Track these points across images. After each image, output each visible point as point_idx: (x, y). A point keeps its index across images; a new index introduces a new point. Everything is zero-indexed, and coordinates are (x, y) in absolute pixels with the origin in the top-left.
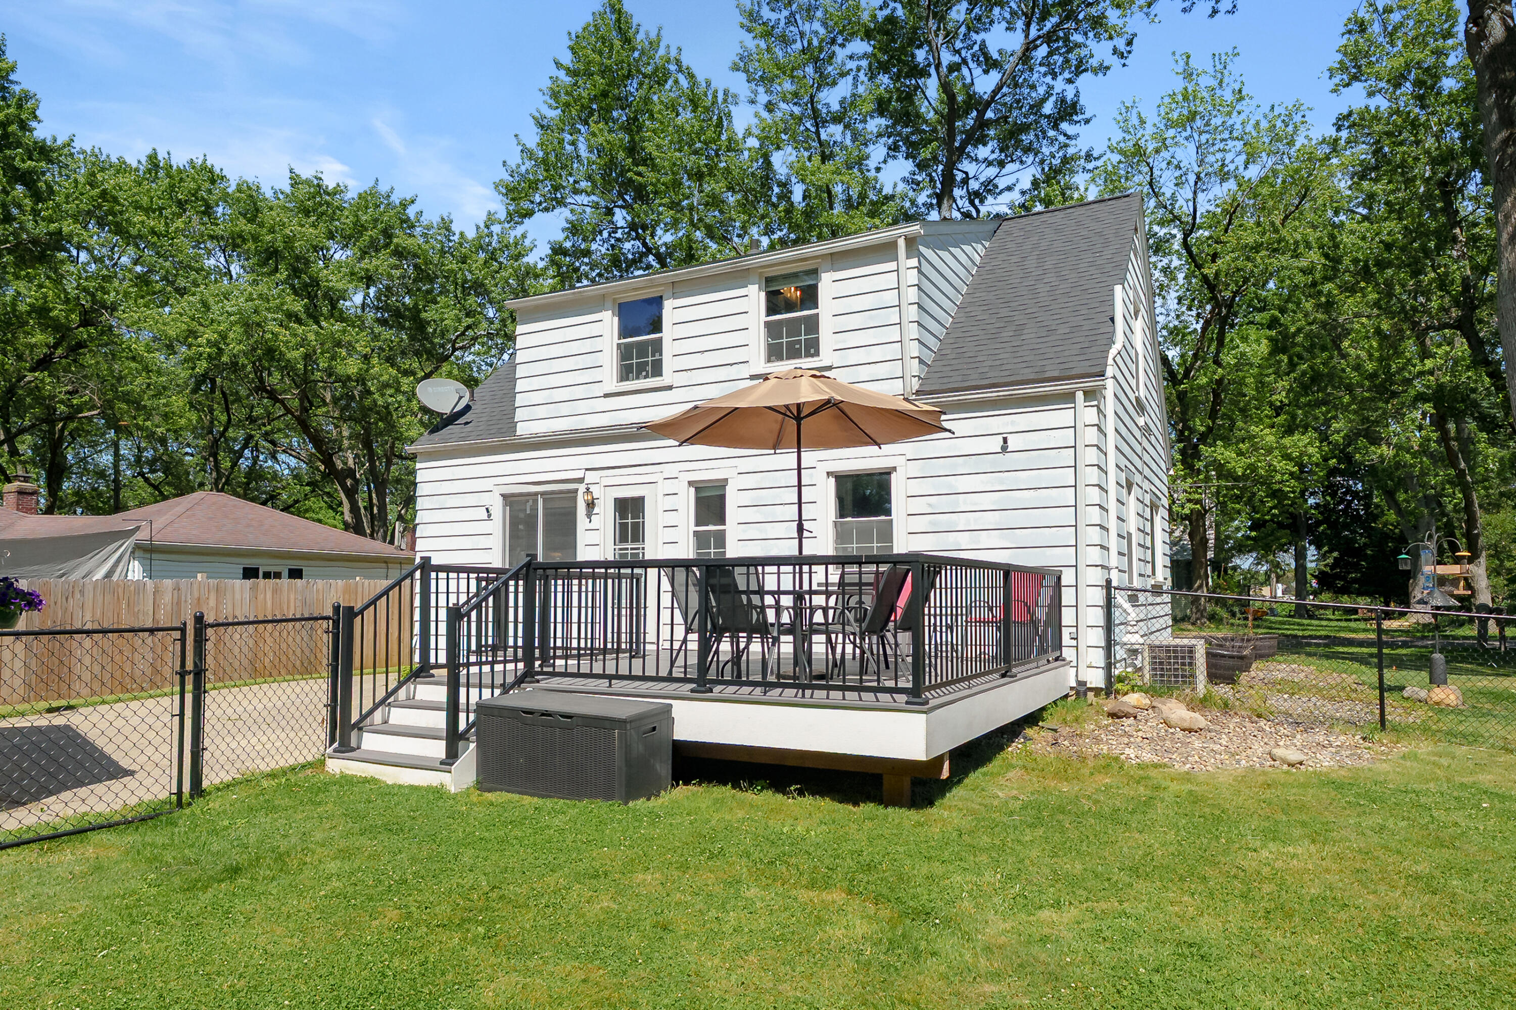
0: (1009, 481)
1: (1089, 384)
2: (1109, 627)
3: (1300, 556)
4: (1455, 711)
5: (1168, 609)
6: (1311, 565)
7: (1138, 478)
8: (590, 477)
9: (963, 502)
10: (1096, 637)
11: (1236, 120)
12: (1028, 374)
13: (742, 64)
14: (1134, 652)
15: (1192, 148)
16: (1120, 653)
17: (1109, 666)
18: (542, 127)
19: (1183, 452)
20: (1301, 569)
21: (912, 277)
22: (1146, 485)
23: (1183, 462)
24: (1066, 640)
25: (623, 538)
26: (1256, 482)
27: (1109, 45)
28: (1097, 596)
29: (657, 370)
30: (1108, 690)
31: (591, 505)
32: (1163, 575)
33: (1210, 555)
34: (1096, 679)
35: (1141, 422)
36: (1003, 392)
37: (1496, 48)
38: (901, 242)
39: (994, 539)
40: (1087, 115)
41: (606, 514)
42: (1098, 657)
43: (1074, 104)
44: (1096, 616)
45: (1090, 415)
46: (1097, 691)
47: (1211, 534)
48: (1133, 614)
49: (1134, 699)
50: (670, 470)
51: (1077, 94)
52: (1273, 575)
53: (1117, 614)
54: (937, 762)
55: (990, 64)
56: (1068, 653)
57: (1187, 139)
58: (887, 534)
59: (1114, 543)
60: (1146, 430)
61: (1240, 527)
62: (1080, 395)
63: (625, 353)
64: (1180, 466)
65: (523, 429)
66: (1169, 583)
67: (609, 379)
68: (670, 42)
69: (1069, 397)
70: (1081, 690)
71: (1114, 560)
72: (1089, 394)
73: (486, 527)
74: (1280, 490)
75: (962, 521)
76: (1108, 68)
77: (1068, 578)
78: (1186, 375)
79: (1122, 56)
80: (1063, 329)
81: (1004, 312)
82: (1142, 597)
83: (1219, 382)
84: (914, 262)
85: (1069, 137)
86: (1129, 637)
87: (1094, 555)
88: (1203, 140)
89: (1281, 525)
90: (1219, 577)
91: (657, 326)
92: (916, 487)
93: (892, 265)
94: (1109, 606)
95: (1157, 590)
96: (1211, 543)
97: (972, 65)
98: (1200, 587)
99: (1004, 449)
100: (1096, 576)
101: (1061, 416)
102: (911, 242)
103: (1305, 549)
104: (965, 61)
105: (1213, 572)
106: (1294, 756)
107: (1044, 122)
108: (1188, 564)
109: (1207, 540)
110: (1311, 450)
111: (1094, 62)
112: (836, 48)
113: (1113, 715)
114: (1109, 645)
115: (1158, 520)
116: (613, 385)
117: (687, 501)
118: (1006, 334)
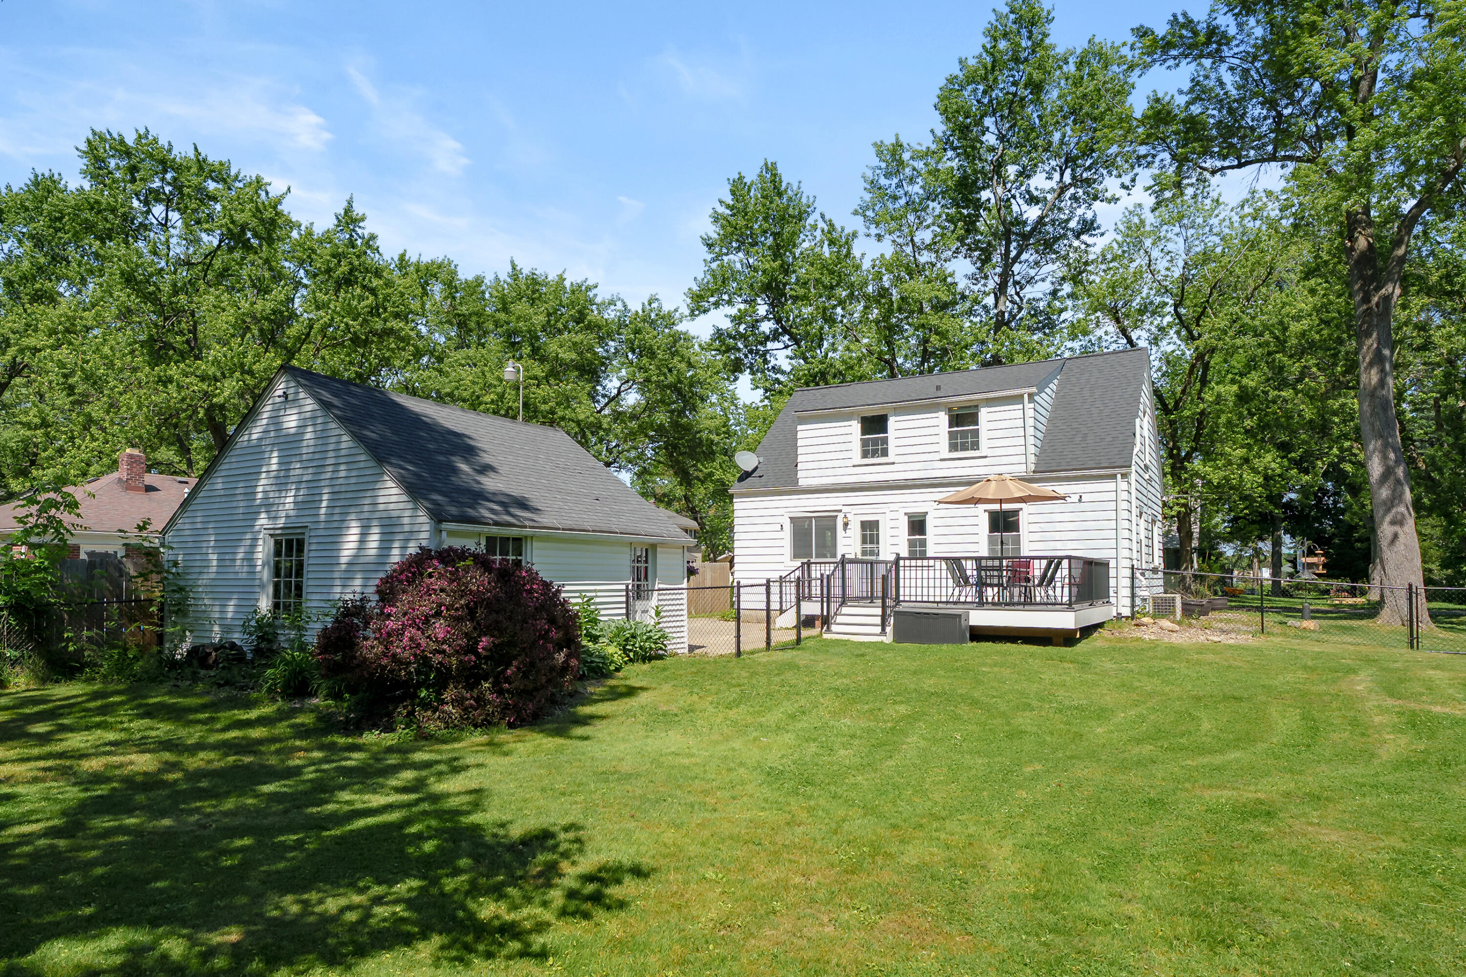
0: (1083, 516)
1: (1124, 471)
2: (1133, 587)
3: (1277, 544)
4: (1314, 631)
5: (1161, 582)
6: (1285, 551)
7: (1145, 509)
8: (845, 509)
9: (1059, 527)
10: (1127, 592)
11: (1214, 221)
12: (1091, 464)
13: (861, 211)
14: (1144, 600)
15: (1181, 241)
16: (1138, 601)
17: (1133, 606)
18: (708, 245)
19: (1173, 467)
20: (1276, 555)
21: (1030, 413)
22: (1150, 511)
23: (1172, 474)
24: (1111, 593)
25: (864, 541)
26: (1231, 488)
27: (1119, 181)
28: (1128, 573)
29: (885, 453)
30: (1133, 617)
31: (846, 525)
32: (1158, 561)
33: (1195, 543)
34: (1127, 612)
35: (1147, 477)
36: (1080, 473)
37: (1363, 254)
38: (1026, 396)
39: (1074, 545)
40: (1102, 230)
41: (855, 531)
42: (1128, 602)
43: (1093, 222)
44: (1127, 582)
45: (1123, 485)
46: (1127, 618)
47: (1196, 529)
48: (1144, 582)
49: (1145, 620)
50: (893, 507)
51: (1095, 216)
52: (1255, 560)
53: (1137, 583)
54: (1075, 631)
55: (1032, 200)
56: (1113, 600)
57: (1177, 235)
58: (1017, 541)
59: (1135, 547)
60: (1149, 481)
61: (1220, 522)
62: (1119, 476)
63: (864, 443)
64: (1169, 477)
65: (803, 482)
66: (1162, 566)
67: (857, 458)
68: (808, 192)
69: (1114, 477)
70: (1119, 617)
71: (1135, 555)
72: (1124, 476)
73: (780, 535)
74: (1250, 495)
75: (1057, 536)
76: (1118, 199)
77: (1112, 564)
78: (1176, 406)
79: (1127, 188)
80: (1109, 439)
81: (1075, 425)
82: (1147, 573)
83: (1202, 413)
84: (1032, 405)
85: (1088, 245)
86: (1142, 593)
87: (1126, 553)
88: (1189, 235)
89: (1253, 522)
90: (1203, 561)
91: (885, 430)
92: (1033, 519)
93: (1021, 406)
94: (1133, 578)
95: (1155, 570)
96: (1196, 535)
97: (1018, 199)
98: (1186, 569)
99: (1080, 501)
100: (1128, 563)
101: (1110, 485)
102: (1031, 396)
103: (1280, 537)
104: (1014, 197)
105: (1198, 557)
106: (1216, 639)
107: (1070, 234)
108: (1176, 551)
109: (1192, 534)
110: (1273, 465)
111: (1108, 195)
112: (929, 202)
113: (1137, 625)
114: (1133, 596)
115: (1155, 529)
116: (858, 460)
117: (904, 525)
118: (1078, 439)
